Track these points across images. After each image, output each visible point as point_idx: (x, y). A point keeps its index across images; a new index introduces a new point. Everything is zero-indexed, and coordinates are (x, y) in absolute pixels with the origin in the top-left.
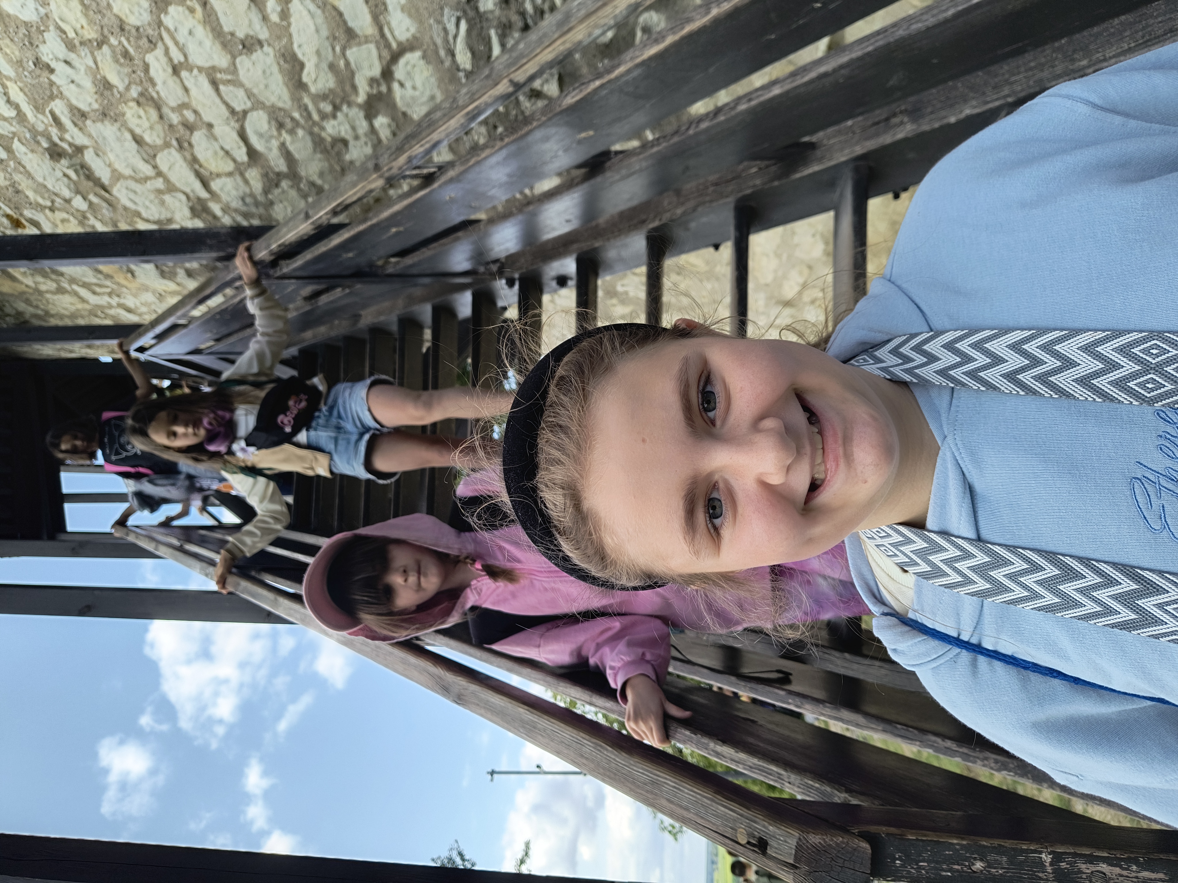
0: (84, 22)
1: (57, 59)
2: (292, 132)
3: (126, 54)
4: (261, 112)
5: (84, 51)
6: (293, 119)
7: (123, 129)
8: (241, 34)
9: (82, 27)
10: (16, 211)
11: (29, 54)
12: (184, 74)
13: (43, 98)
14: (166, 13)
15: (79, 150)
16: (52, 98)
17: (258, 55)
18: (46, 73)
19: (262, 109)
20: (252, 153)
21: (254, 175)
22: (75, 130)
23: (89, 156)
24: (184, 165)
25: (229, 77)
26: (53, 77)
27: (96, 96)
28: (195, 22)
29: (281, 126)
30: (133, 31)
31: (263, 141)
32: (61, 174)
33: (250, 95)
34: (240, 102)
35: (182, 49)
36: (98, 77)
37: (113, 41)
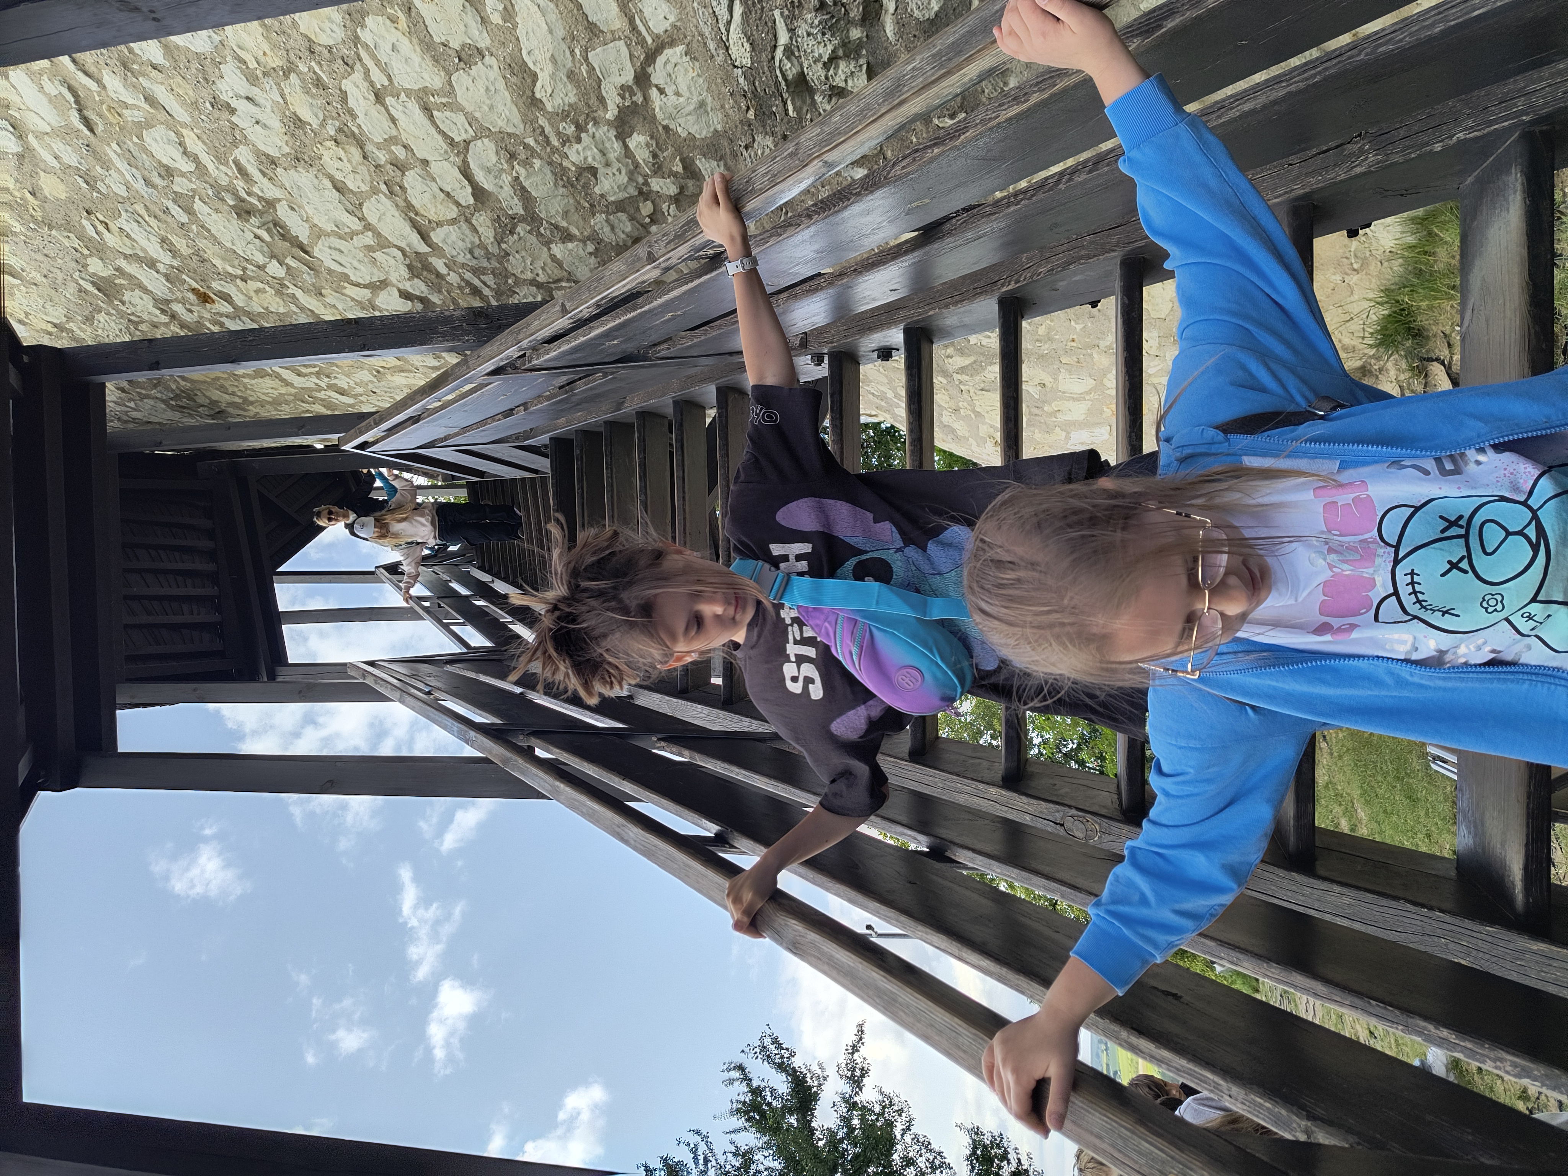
0: (266, 47)
1: (238, 96)
2: (526, 163)
3: (318, 83)
4: (486, 141)
5: (268, 83)
6: (526, 146)
7: (320, 175)
8: (455, 44)
9: (265, 54)
10: (203, 284)
11: (204, 93)
12: (389, 100)
13: (225, 146)
14: (363, 26)
15: (271, 204)
16: (235, 144)
17: (478, 69)
18: (225, 115)
19: (488, 137)
20: (479, 193)
21: (483, 221)
22: (265, 181)
23: (282, 212)
24: (397, 214)
25: (444, 100)
26: (234, 119)
27: (286, 138)
28: (399, 34)
29: (512, 156)
30: (326, 52)
31: (491, 177)
32: (253, 236)
33: (471, 120)
34: (460, 131)
35: (384, 69)
36: (287, 113)
37: (303, 68)
